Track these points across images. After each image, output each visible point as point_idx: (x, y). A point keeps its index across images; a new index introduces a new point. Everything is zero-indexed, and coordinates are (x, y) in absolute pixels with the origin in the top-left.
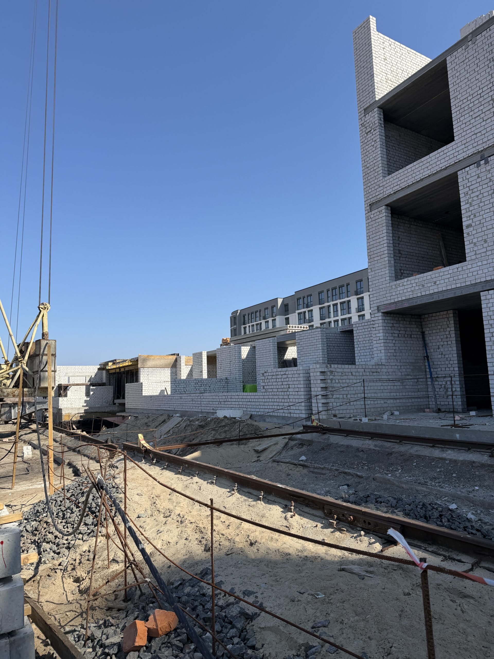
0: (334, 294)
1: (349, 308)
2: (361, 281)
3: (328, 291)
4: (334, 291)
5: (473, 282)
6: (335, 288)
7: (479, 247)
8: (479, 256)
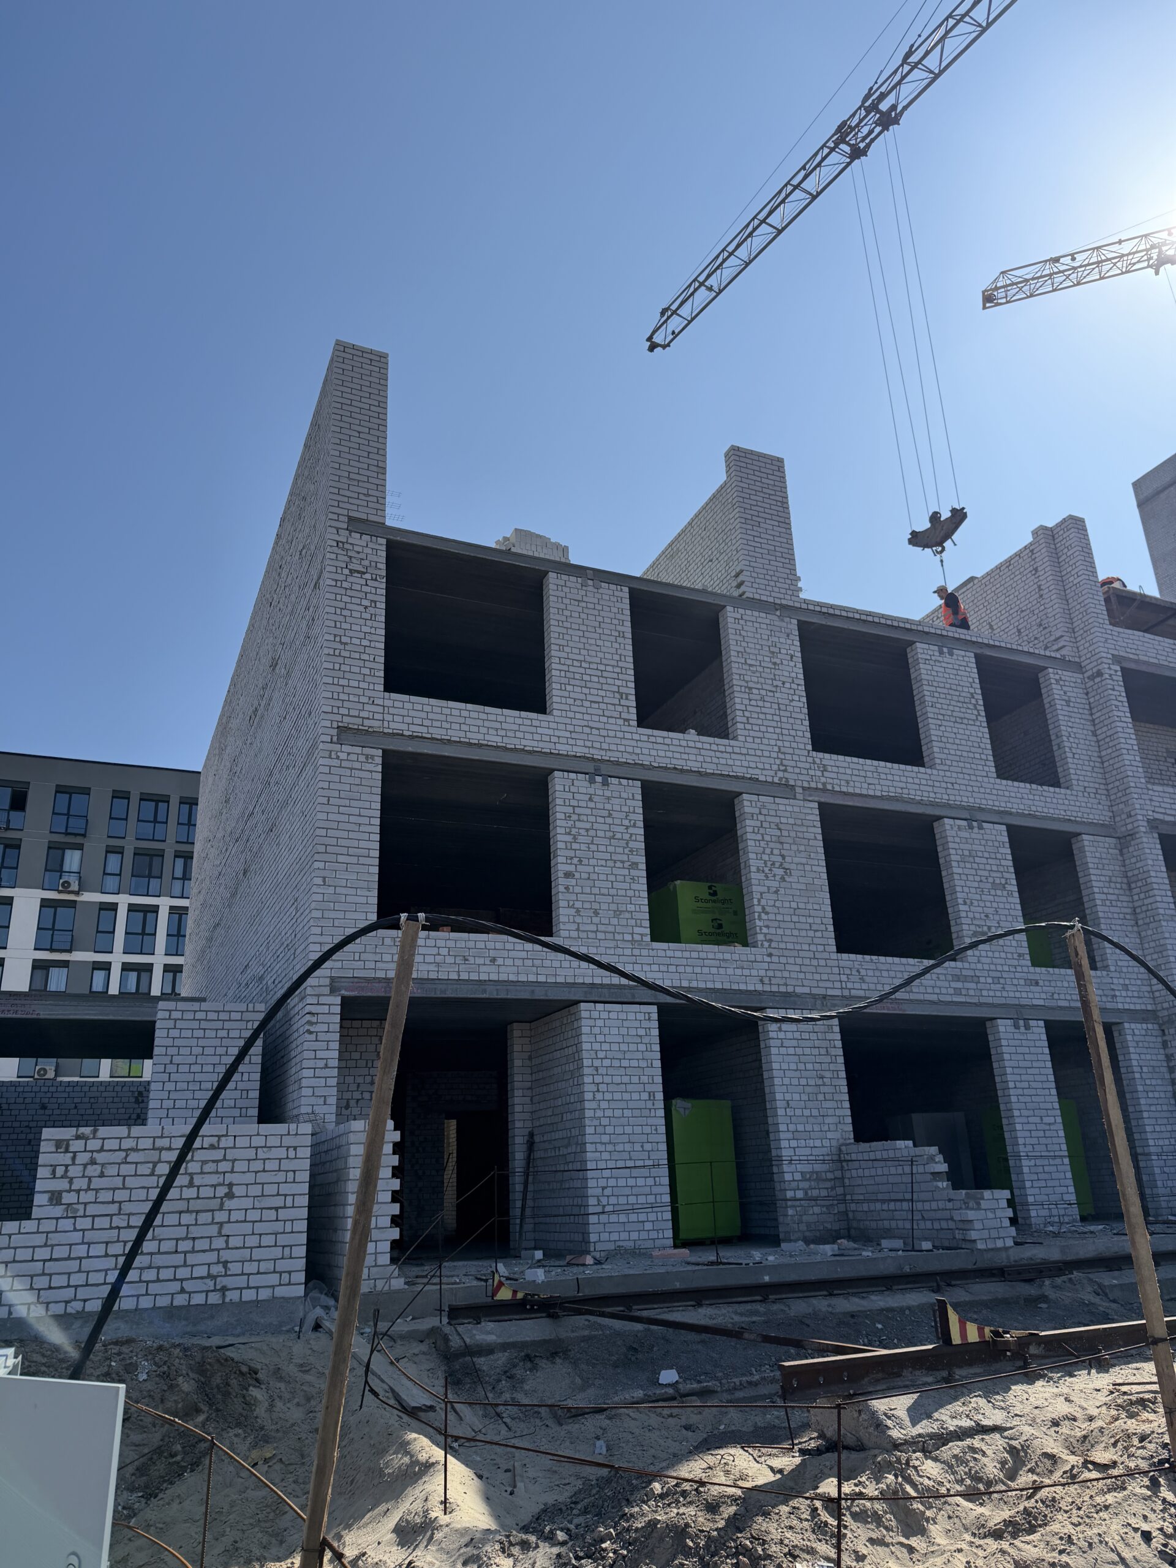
5: (570, 980)
7: (586, 920)
8: (583, 935)
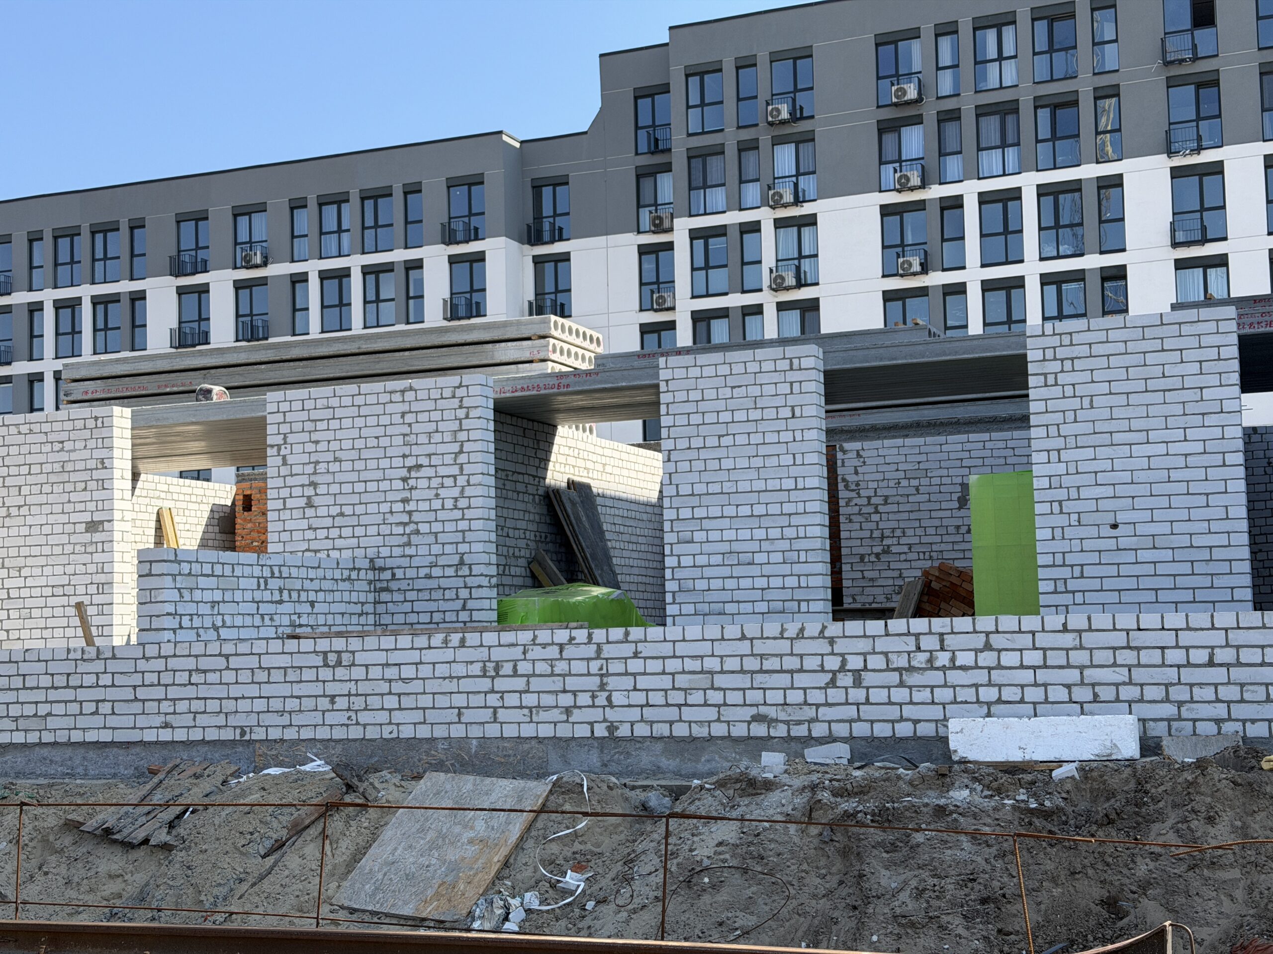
0: (64, 257)
1: (137, 325)
2: (201, 217)
3: (34, 238)
4: (64, 243)
6: (72, 233)
